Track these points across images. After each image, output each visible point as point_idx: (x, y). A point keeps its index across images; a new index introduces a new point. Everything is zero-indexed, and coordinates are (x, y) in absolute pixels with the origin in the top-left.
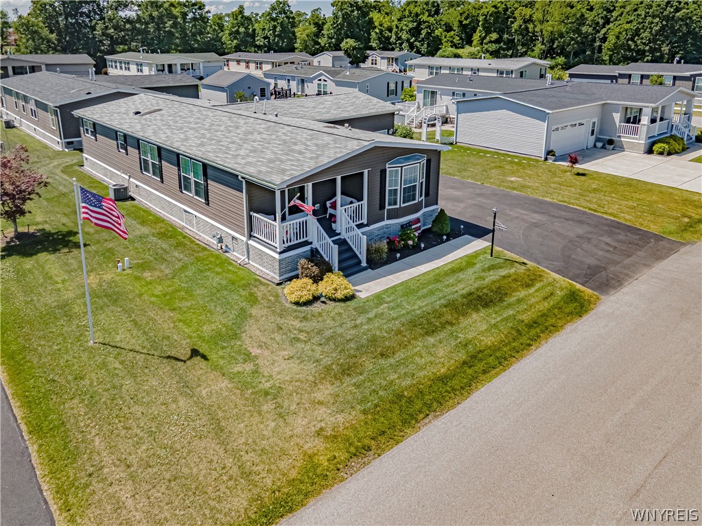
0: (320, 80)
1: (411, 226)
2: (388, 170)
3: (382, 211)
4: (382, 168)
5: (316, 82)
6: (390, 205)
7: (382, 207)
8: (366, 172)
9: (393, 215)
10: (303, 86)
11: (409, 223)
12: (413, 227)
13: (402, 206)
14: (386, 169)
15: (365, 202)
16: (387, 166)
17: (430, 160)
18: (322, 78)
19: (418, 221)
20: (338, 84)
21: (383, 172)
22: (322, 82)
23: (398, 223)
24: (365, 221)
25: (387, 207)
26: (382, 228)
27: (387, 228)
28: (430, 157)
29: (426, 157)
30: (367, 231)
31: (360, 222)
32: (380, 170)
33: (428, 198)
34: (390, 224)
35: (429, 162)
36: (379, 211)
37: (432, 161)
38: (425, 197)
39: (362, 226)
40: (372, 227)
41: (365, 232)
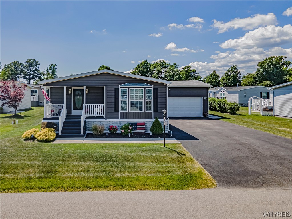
1: (137, 125)
2: (120, 89)
3: (116, 113)
4: (116, 87)
5: (220, 93)
6: (122, 110)
7: (117, 110)
8: (105, 87)
9: (125, 116)
10: (215, 95)
11: (135, 124)
12: (138, 127)
13: (130, 112)
14: (119, 89)
15: (104, 105)
16: (120, 86)
17: (157, 89)
19: (143, 124)
21: (117, 90)
23: (127, 122)
24: (104, 116)
25: (120, 111)
26: (117, 123)
27: (120, 124)
28: (156, 87)
29: (153, 87)
30: (104, 122)
31: (101, 116)
32: (114, 88)
33: (156, 113)
34: (122, 122)
35: (156, 90)
36: (114, 112)
37: (158, 90)
38: (154, 111)
39: (102, 118)
40: (108, 120)
41: (102, 122)
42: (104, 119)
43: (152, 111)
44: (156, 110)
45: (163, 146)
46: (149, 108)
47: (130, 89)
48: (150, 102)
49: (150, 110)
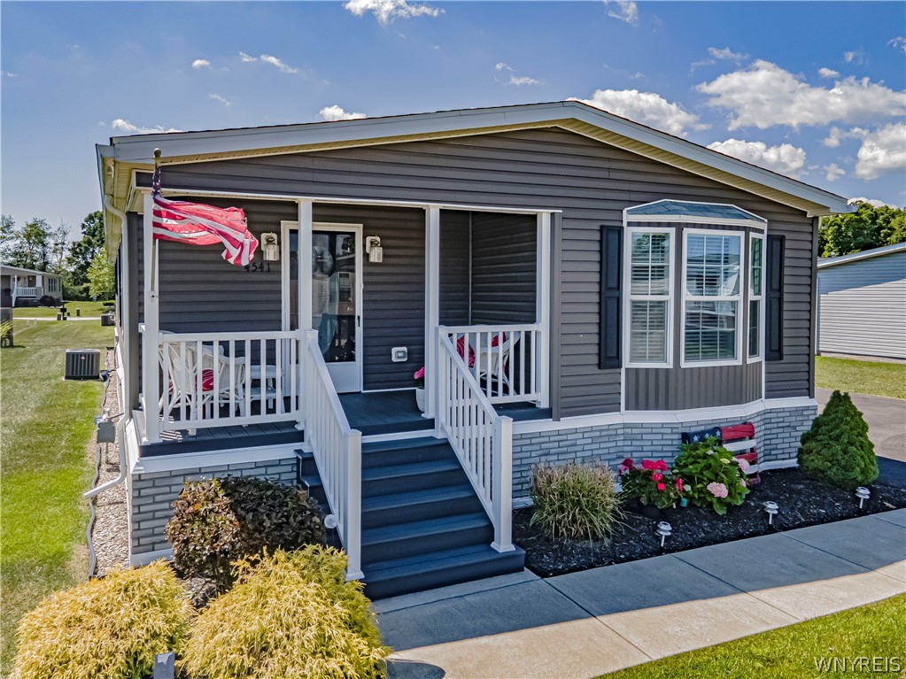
1: (721, 441)
3: (606, 375)
6: (637, 354)
8: (544, 216)
9: (653, 391)
17: (782, 239)
19: (746, 430)
25: (627, 362)
27: (629, 437)
28: (778, 230)
30: (549, 434)
32: (597, 226)
33: (777, 366)
34: (642, 426)
35: (776, 242)
36: (595, 370)
37: (787, 244)
39: (530, 411)
40: (567, 423)
41: (540, 435)
43: (761, 358)
44: (775, 353)
47: (686, 231)
48: (756, 305)
49: (754, 350)
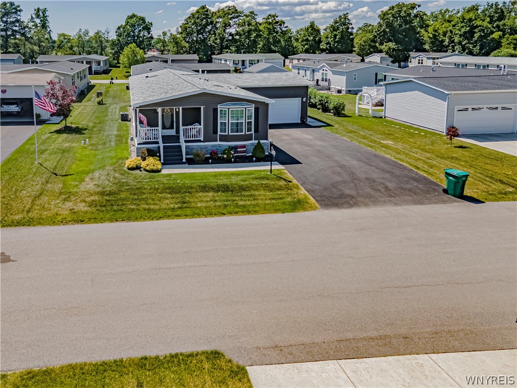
0: (323, 70)
1: (237, 148)
2: (219, 110)
3: (215, 135)
4: (215, 107)
5: (321, 71)
6: (221, 132)
7: (215, 132)
8: (202, 107)
9: (223, 138)
10: (314, 74)
11: (235, 147)
12: (238, 150)
13: (230, 134)
14: (217, 109)
15: (202, 126)
16: (219, 107)
17: (258, 108)
18: (325, 68)
19: (244, 146)
20: (334, 73)
21: (215, 110)
22: (325, 72)
23: (227, 145)
24: (202, 139)
25: (219, 133)
26: (215, 146)
27: (219, 147)
28: (258, 106)
29: (254, 106)
30: (203, 145)
31: (198, 139)
32: (212, 108)
33: (257, 134)
34: (222, 145)
35: (257, 110)
36: (212, 134)
37: (260, 109)
38: (255, 132)
39: (200, 141)
40: (206, 143)
41: (201, 145)
42: (202, 142)
43: (253, 132)
44: (256, 131)
45: (270, 174)
46: (249, 130)
47: (230, 109)
48: (251, 122)
49: (251, 131)
